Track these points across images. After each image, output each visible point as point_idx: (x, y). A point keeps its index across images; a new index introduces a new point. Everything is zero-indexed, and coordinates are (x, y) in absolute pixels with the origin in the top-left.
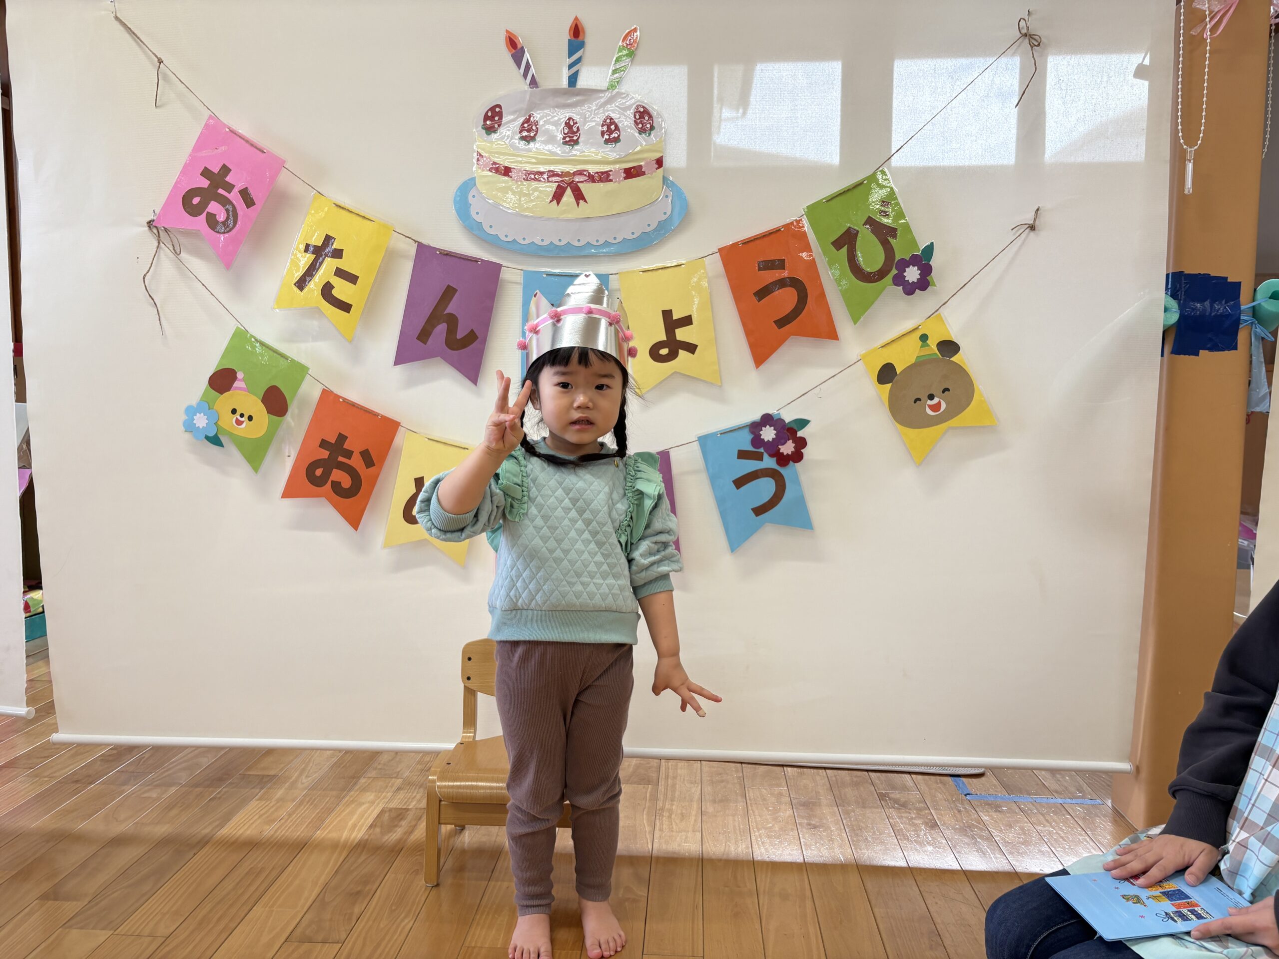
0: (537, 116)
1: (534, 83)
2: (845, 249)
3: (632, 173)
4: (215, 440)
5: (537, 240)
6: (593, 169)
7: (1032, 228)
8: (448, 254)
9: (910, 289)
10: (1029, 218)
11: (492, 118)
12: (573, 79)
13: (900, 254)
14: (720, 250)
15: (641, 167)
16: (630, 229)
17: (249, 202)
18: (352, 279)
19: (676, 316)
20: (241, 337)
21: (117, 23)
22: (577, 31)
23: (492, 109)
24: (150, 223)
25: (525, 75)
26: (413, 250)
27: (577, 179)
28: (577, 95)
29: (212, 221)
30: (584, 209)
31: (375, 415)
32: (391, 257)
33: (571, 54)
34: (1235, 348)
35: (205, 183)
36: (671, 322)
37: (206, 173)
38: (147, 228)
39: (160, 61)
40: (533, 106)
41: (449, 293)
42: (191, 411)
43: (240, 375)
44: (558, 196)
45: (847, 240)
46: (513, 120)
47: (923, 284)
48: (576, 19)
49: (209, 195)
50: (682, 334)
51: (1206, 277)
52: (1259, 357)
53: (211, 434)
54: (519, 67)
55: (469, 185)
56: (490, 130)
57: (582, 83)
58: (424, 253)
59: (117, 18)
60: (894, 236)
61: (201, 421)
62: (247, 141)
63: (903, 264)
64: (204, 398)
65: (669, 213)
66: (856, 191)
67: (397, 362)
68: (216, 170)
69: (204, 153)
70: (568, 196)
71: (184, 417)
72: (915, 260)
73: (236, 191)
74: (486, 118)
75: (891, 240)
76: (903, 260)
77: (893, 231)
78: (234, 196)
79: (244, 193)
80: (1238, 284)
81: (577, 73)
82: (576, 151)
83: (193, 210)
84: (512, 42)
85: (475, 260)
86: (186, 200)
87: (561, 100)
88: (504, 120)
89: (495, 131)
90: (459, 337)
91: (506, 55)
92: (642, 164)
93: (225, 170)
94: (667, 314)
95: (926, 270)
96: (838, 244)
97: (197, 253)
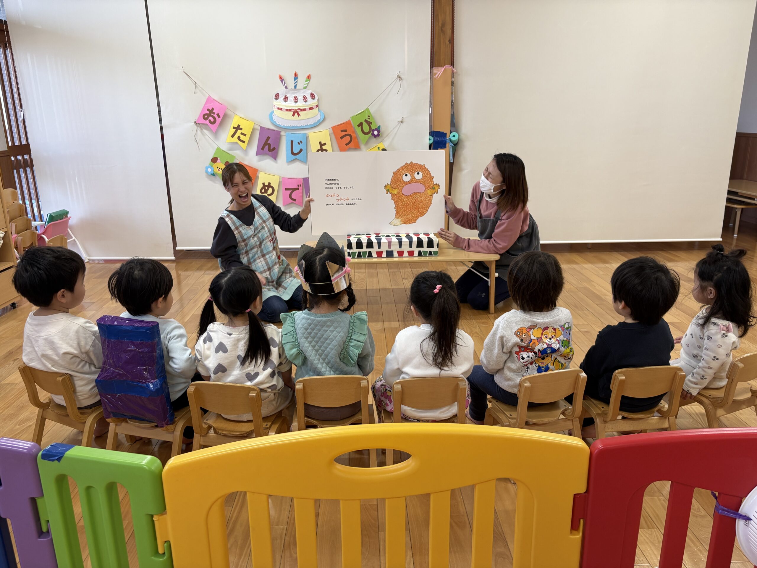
0: (288, 96)
1: (286, 88)
2: (360, 127)
3: (311, 109)
4: (213, 175)
5: (289, 126)
6: (301, 108)
7: (402, 122)
8: (268, 129)
9: (375, 136)
10: (400, 119)
11: (277, 96)
12: (295, 87)
13: (373, 128)
14: (332, 127)
15: (313, 107)
16: (311, 122)
17: (219, 117)
18: (245, 135)
19: (322, 143)
20: (219, 149)
21: (184, 73)
22: (296, 75)
23: (277, 94)
24: (195, 122)
25: (284, 85)
26: (259, 128)
27: (298, 110)
28: (297, 90)
29: (210, 121)
30: (300, 118)
31: (252, 168)
32: (254, 130)
33: (295, 80)
34: (446, 148)
35: (208, 112)
36: (321, 145)
37: (208, 110)
38: (194, 123)
39: (195, 82)
40: (286, 93)
41: (268, 138)
42: (207, 168)
43: (219, 159)
44: (294, 115)
45: (361, 125)
46: (282, 97)
47: (378, 135)
48: (296, 72)
49: (209, 115)
50: (324, 147)
51: (439, 132)
52: (451, 150)
53: (212, 173)
54: (282, 83)
55: (273, 112)
56: (276, 99)
57: (297, 87)
58: (262, 129)
59: (184, 72)
60: (371, 124)
61: (209, 170)
62: (218, 102)
63: (373, 131)
64: (210, 164)
65: (320, 117)
66: (362, 113)
67: (256, 155)
68: (210, 109)
69: (207, 105)
70: (296, 114)
71: (205, 169)
72: (376, 129)
73: (216, 114)
74: (275, 96)
75: (371, 125)
76: (373, 130)
77: (371, 123)
78: (215, 116)
79: (218, 115)
80: (446, 133)
81: (296, 85)
82: (298, 104)
83: (205, 119)
84: (281, 78)
85: (274, 130)
86: (204, 116)
87: (293, 92)
88: (280, 97)
89: (278, 99)
90: (271, 148)
91: (279, 80)
92: (313, 106)
93: (213, 109)
94: (320, 143)
95: (379, 132)
96: (359, 126)
97: (206, 129)
